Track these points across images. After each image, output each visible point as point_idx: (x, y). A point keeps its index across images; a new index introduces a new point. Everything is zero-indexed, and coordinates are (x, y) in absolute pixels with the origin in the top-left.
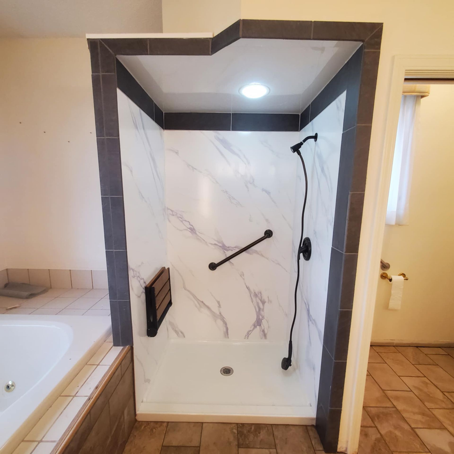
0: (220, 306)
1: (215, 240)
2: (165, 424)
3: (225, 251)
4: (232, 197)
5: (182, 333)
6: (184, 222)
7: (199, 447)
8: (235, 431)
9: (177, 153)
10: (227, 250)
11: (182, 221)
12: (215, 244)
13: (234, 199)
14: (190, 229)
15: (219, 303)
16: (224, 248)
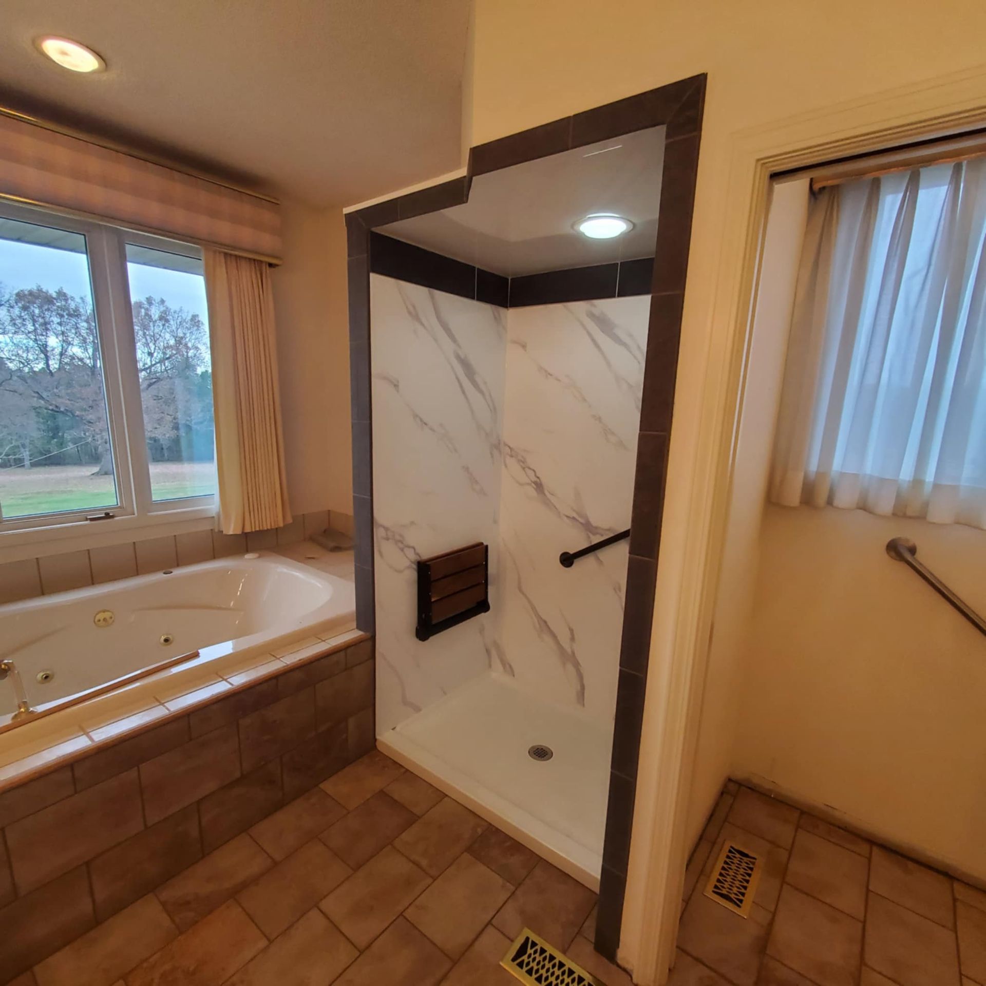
0: (573, 639)
1: (574, 510)
2: (403, 770)
3: (591, 535)
4: (609, 429)
5: (510, 666)
6: (527, 470)
7: (419, 817)
8: (479, 831)
9: (524, 347)
10: (594, 534)
11: (524, 469)
12: (574, 518)
13: (613, 433)
14: (535, 483)
15: (571, 630)
16: (588, 527)
